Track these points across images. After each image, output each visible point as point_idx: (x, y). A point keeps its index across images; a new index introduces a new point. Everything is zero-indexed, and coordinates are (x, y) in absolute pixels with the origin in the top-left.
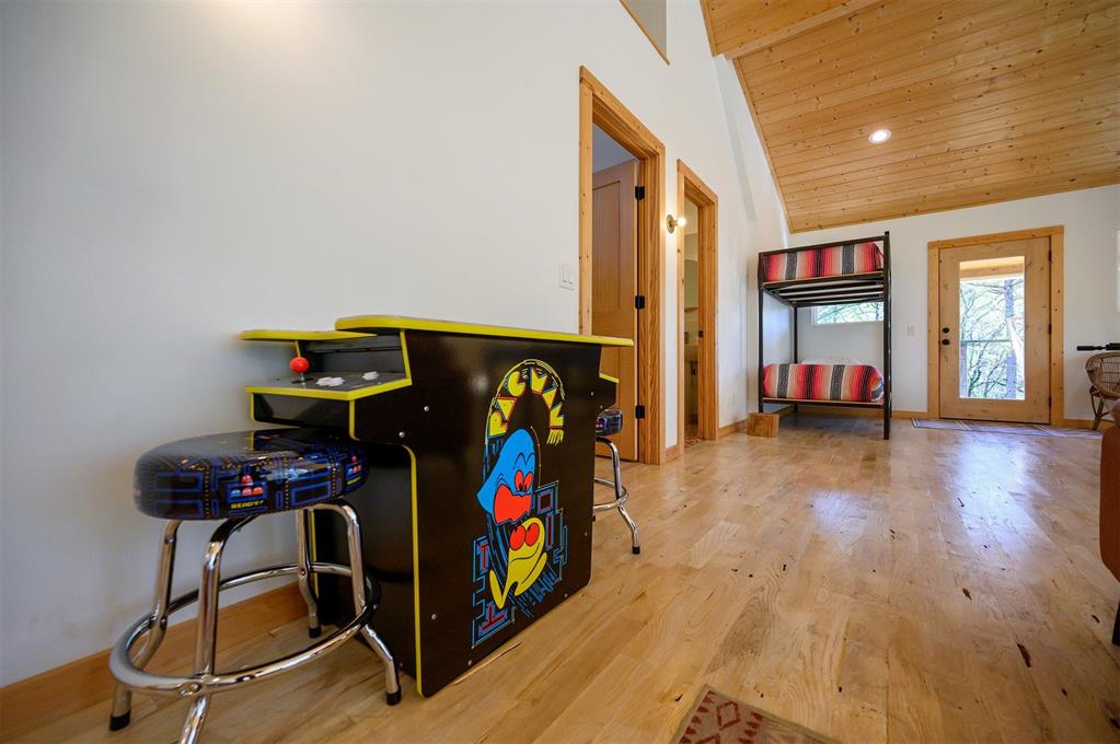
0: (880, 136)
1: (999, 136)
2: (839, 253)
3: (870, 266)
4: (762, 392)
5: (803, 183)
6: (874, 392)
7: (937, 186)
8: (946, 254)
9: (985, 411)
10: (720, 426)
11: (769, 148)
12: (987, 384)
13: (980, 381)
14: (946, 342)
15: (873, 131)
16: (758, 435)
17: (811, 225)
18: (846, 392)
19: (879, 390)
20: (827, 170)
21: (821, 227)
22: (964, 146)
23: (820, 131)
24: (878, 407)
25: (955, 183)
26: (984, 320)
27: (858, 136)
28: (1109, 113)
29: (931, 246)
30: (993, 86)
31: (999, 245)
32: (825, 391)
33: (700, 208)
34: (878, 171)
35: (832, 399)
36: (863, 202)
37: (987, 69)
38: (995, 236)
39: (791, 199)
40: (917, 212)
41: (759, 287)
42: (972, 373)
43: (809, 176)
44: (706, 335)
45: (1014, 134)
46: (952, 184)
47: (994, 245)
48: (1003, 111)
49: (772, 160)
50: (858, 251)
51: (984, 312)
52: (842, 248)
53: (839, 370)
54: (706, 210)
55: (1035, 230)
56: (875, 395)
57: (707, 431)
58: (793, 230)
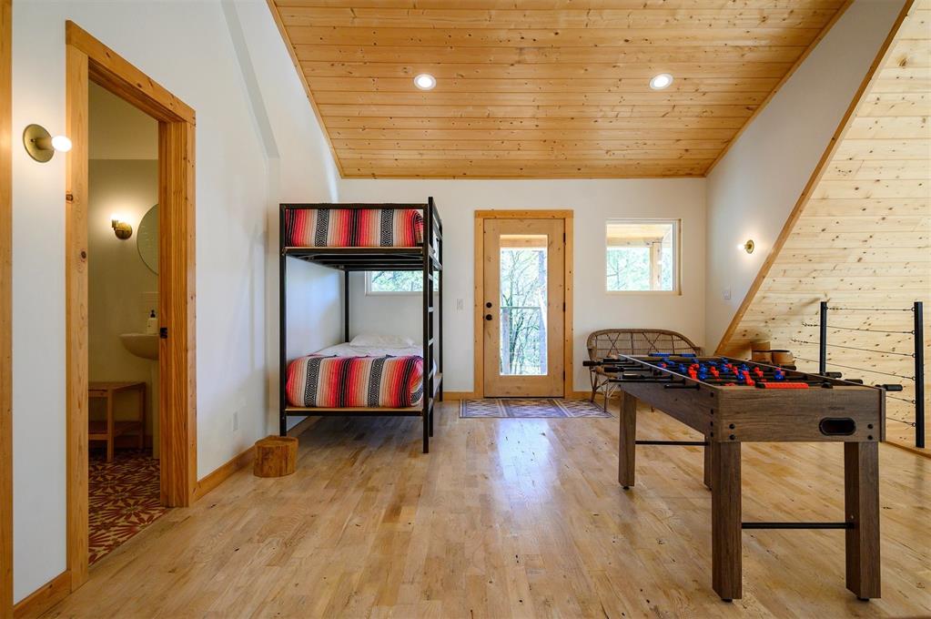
0: (425, 82)
1: (529, 112)
2: (377, 217)
3: (409, 240)
4: (285, 400)
5: (349, 118)
6: (414, 395)
7: (481, 152)
8: (490, 224)
9: (519, 388)
10: (200, 477)
11: (301, 63)
12: (528, 328)
13: (523, 326)
14: (489, 318)
15: (418, 72)
16: (267, 476)
17: (362, 171)
18: (384, 397)
19: (419, 392)
20: (374, 108)
21: (374, 176)
22: (501, 115)
23: (359, 55)
24: (417, 414)
25: (497, 153)
26: (525, 272)
27: (402, 74)
28: (602, 113)
29: (478, 214)
30: (522, 57)
31: (531, 221)
32: (362, 396)
33: (163, 125)
34: (426, 124)
35: (370, 405)
36: (414, 155)
37: (516, 36)
38: (526, 212)
39: (337, 136)
40: (465, 176)
41: (281, 252)
42: (517, 319)
43: (355, 111)
44: (172, 335)
45: (541, 114)
46: (493, 153)
47: (525, 221)
48: (530, 87)
49: (307, 78)
50: (398, 219)
51: (526, 266)
52: (380, 211)
53: (378, 363)
54: (172, 127)
55: (556, 211)
56: (415, 398)
57: (175, 493)
58: (345, 173)
